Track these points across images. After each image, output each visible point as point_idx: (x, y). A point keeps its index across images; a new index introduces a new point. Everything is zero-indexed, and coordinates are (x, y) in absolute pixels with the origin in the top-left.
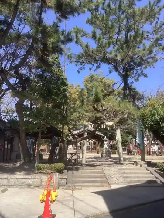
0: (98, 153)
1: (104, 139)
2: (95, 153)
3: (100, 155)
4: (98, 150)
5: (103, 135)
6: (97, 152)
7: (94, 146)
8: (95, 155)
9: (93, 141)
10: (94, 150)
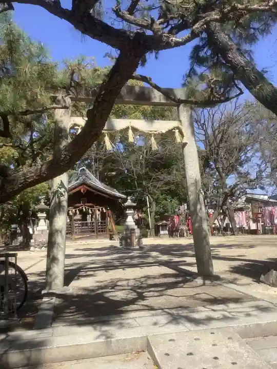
0: (111, 238)
1: (126, 204)
2: (105, 238)
3: (116, 243)
4: (110, 232)
5: (124, 196)
6: (108, 236)
7: (101, 223)
8: (106, 242)
9: (99, 210)
10: (102, 231)
